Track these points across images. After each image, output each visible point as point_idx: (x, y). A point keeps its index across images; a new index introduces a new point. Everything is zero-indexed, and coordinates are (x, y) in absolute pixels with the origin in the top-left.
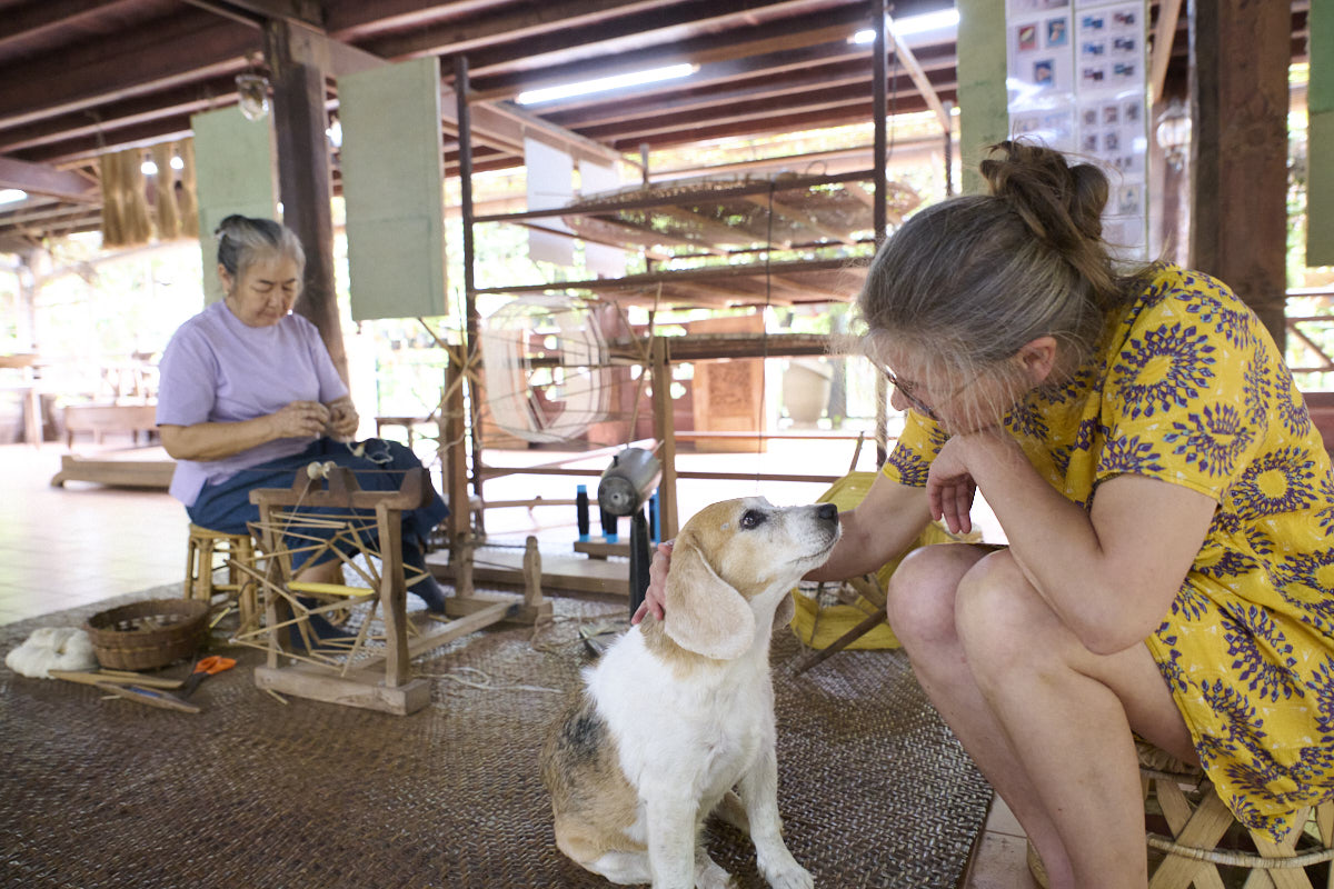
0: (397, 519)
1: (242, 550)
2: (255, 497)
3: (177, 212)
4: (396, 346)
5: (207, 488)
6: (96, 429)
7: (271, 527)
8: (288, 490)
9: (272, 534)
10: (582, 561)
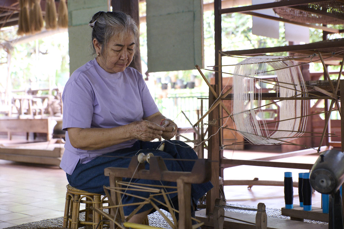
0: (188, 188)
1: (95, 202)
2: (107, 172)
3: (56, 14)
4: (165, 87)
5: (79, 165)
6: (9, 132)
7: (116, 189)
8: (127, 169)
9: (116, 193)
10: (287, 221)
